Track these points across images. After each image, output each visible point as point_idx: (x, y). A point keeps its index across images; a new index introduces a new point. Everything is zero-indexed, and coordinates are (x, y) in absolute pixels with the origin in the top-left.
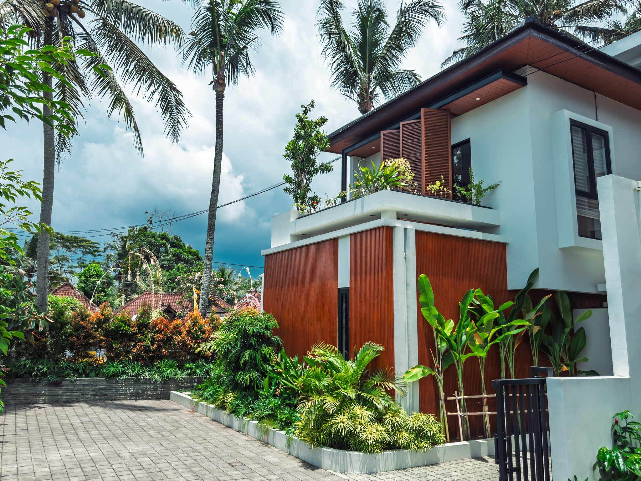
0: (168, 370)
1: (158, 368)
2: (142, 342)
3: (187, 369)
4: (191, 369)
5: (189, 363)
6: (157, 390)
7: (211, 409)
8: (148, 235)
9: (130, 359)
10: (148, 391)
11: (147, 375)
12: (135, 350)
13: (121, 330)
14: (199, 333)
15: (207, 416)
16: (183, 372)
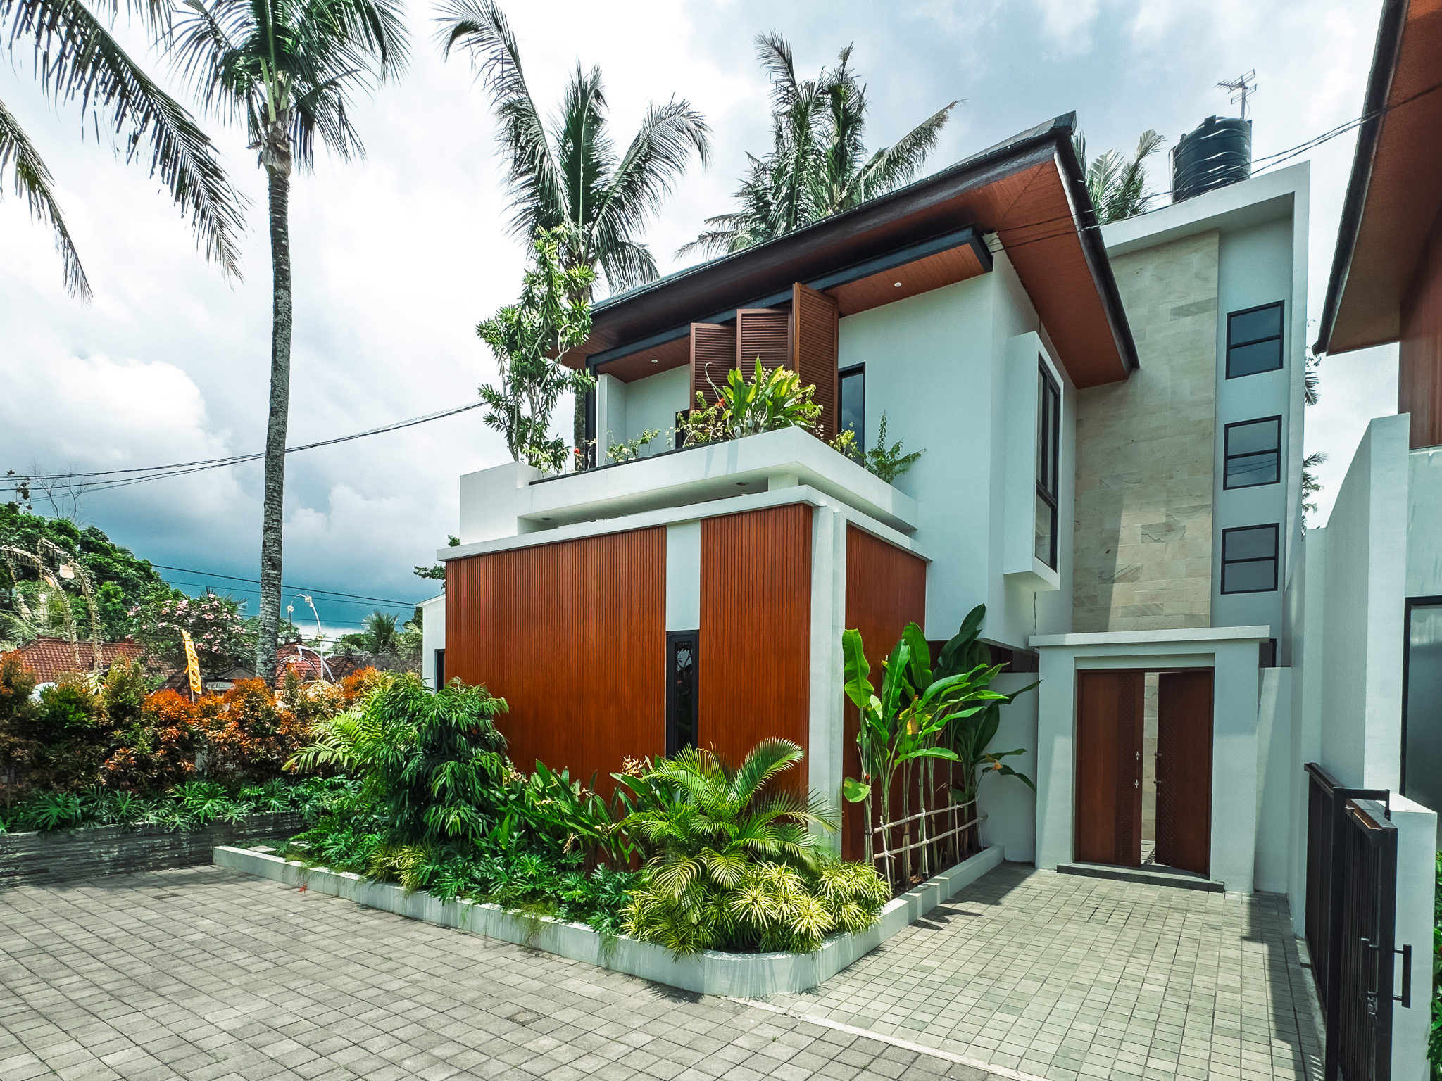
0: (204, 804)
1: (179, 800)
2: (128, 747)
3: (248, 799)
4: (258, 798)
5: (249, 786)
6: (180, 846)
7: (351, 885)
8: (21, 523)
9: (98, 784)
10: (158, 851)
11: (152, 818)
12: (110, 765)
13: (68, 721)
14: (268, 725)
15: (338, 897)
16: (240, 805)
